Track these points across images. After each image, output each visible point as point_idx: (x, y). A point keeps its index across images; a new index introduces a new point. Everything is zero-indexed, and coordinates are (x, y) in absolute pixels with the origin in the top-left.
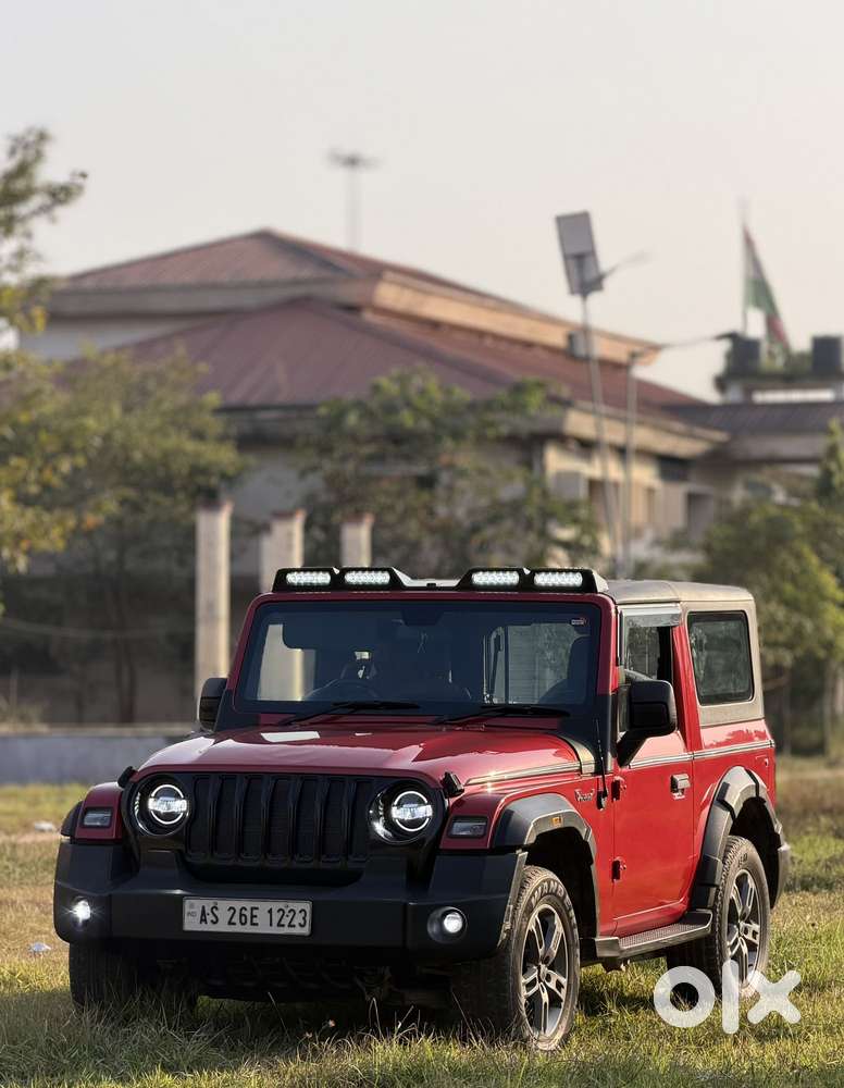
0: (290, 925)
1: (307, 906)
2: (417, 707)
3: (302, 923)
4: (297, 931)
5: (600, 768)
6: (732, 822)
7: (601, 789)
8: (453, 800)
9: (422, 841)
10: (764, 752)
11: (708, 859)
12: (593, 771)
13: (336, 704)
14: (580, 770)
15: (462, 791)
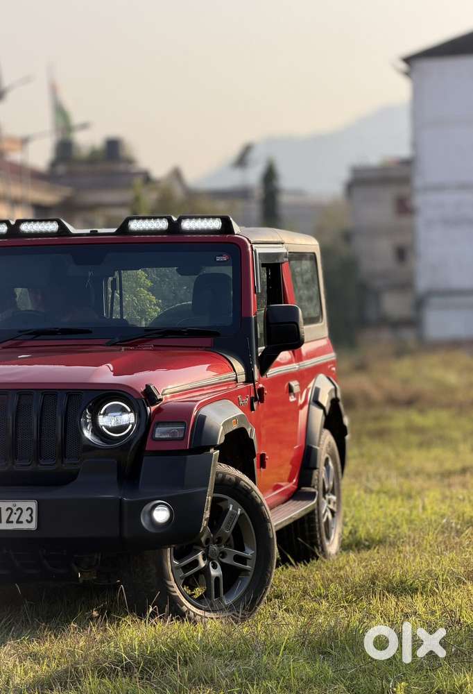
0: (18, 522)
1: (33, 505)
2: (90, 332)
3: (29, 519)
4: (25, 526)
5: (250, 378)
6: (324, 418)
7: (253, 395)
8: (153, 408)
9: (130, 443)
10: (332, 362)
11: (311, 448)
12: (244, 380)
13: (20, 332)
14: (236, 380)
15: (161, 400)
